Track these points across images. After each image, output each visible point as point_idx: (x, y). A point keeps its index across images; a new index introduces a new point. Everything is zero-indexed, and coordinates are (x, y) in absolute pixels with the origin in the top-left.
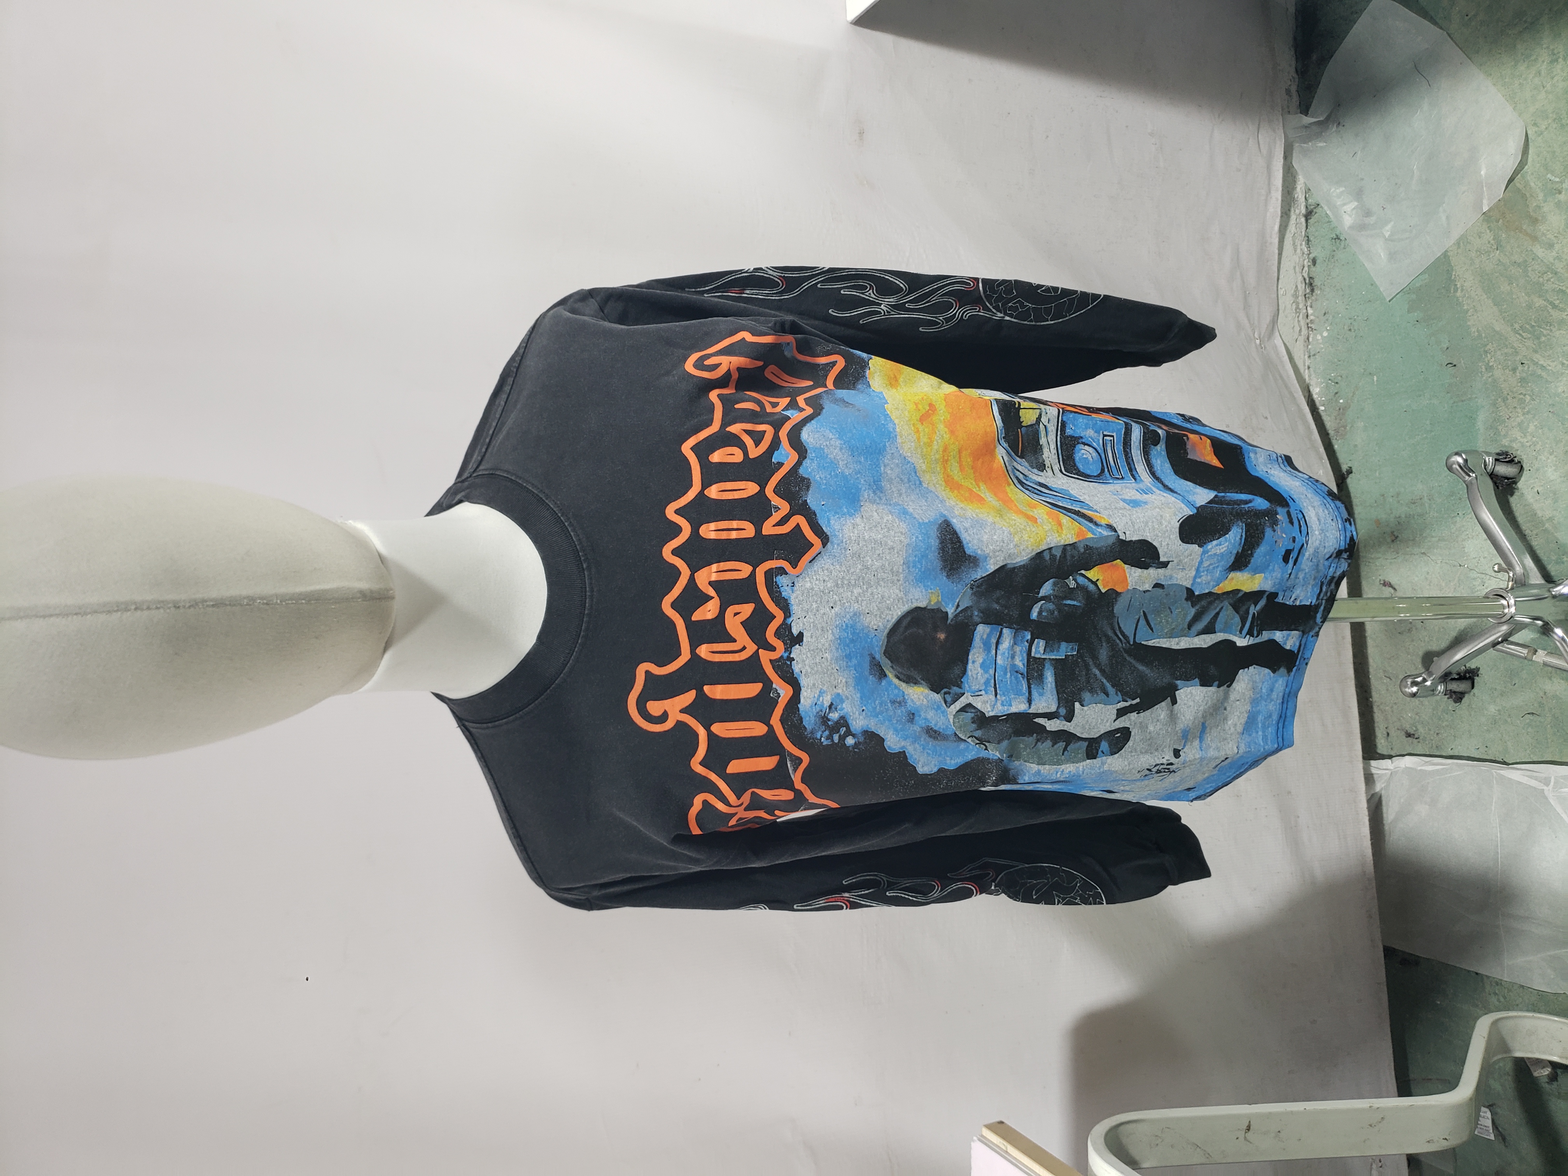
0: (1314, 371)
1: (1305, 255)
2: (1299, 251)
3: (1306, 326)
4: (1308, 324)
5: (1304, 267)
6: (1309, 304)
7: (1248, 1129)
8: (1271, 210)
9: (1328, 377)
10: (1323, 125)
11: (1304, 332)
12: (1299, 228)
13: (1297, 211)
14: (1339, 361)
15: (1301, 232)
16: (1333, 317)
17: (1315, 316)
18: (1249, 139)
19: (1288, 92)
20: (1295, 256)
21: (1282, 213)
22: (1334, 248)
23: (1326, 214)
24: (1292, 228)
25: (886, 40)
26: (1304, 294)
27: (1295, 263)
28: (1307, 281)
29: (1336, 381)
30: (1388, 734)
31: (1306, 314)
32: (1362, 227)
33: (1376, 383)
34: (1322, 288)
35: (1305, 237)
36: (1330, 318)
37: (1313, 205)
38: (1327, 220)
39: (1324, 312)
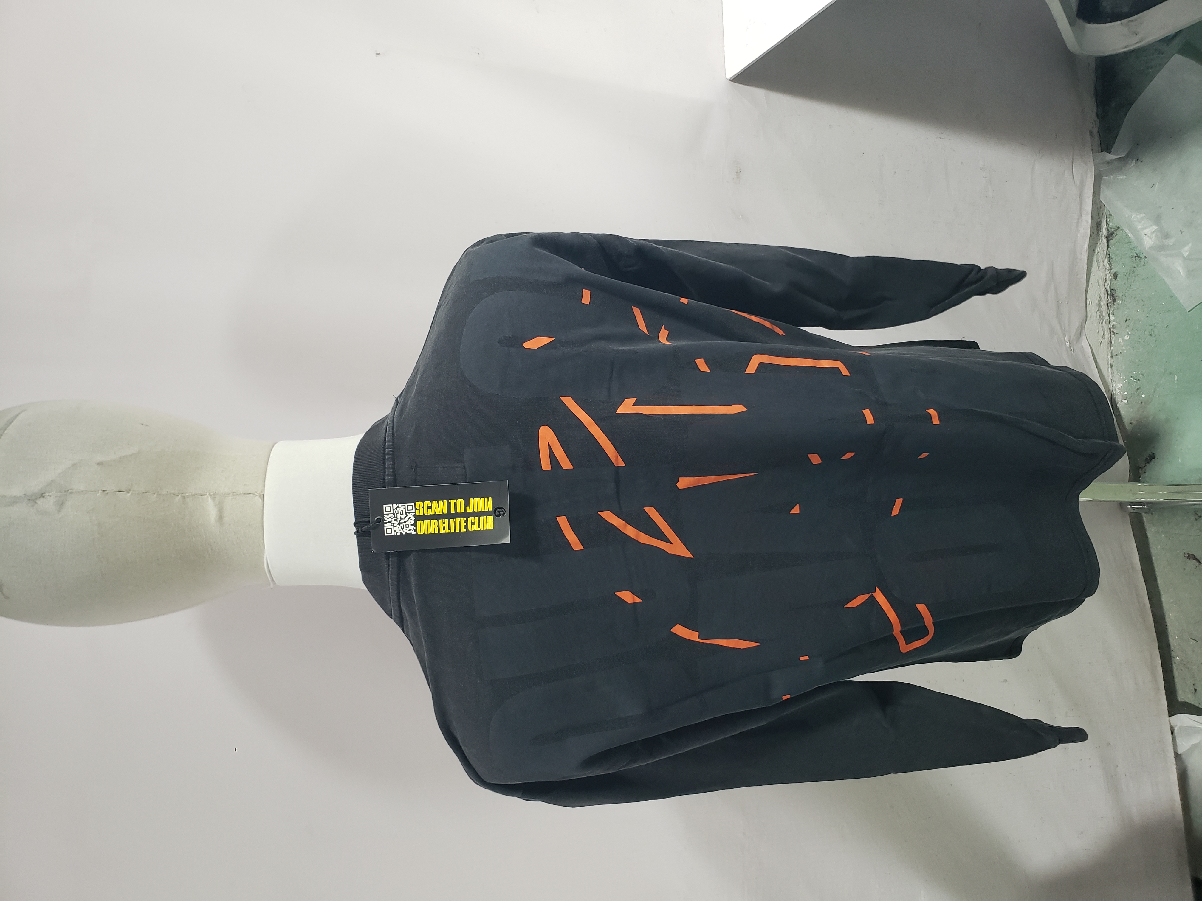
0: (1117, 370)
2: (1101, 267)
3: (1109, 330)
4: (1110, 329)
5: (1106, 280)
6: (1111, 312)
10: (1125, 161)
11: (1107, 335)
12: (1102, 248)
14: (1141, 361)
16: (1134, 323)
19: (1090, 133)
20: (1098, 271)
22: (1134, 265)
23: (1127, 235)
25: (759, 93)
26: (1106, 303)
27: (1099, 278)
28: (1109, 293)
30: (1195, 690)
31: (1109, 320)
32: (1162, 248)
33: (1176, 382)
34: (1123, 299)
35: (1106, 255)
36: (1131, 324)
37: (1114, 228)
38: (1127, 240)
39: (1125, 319)
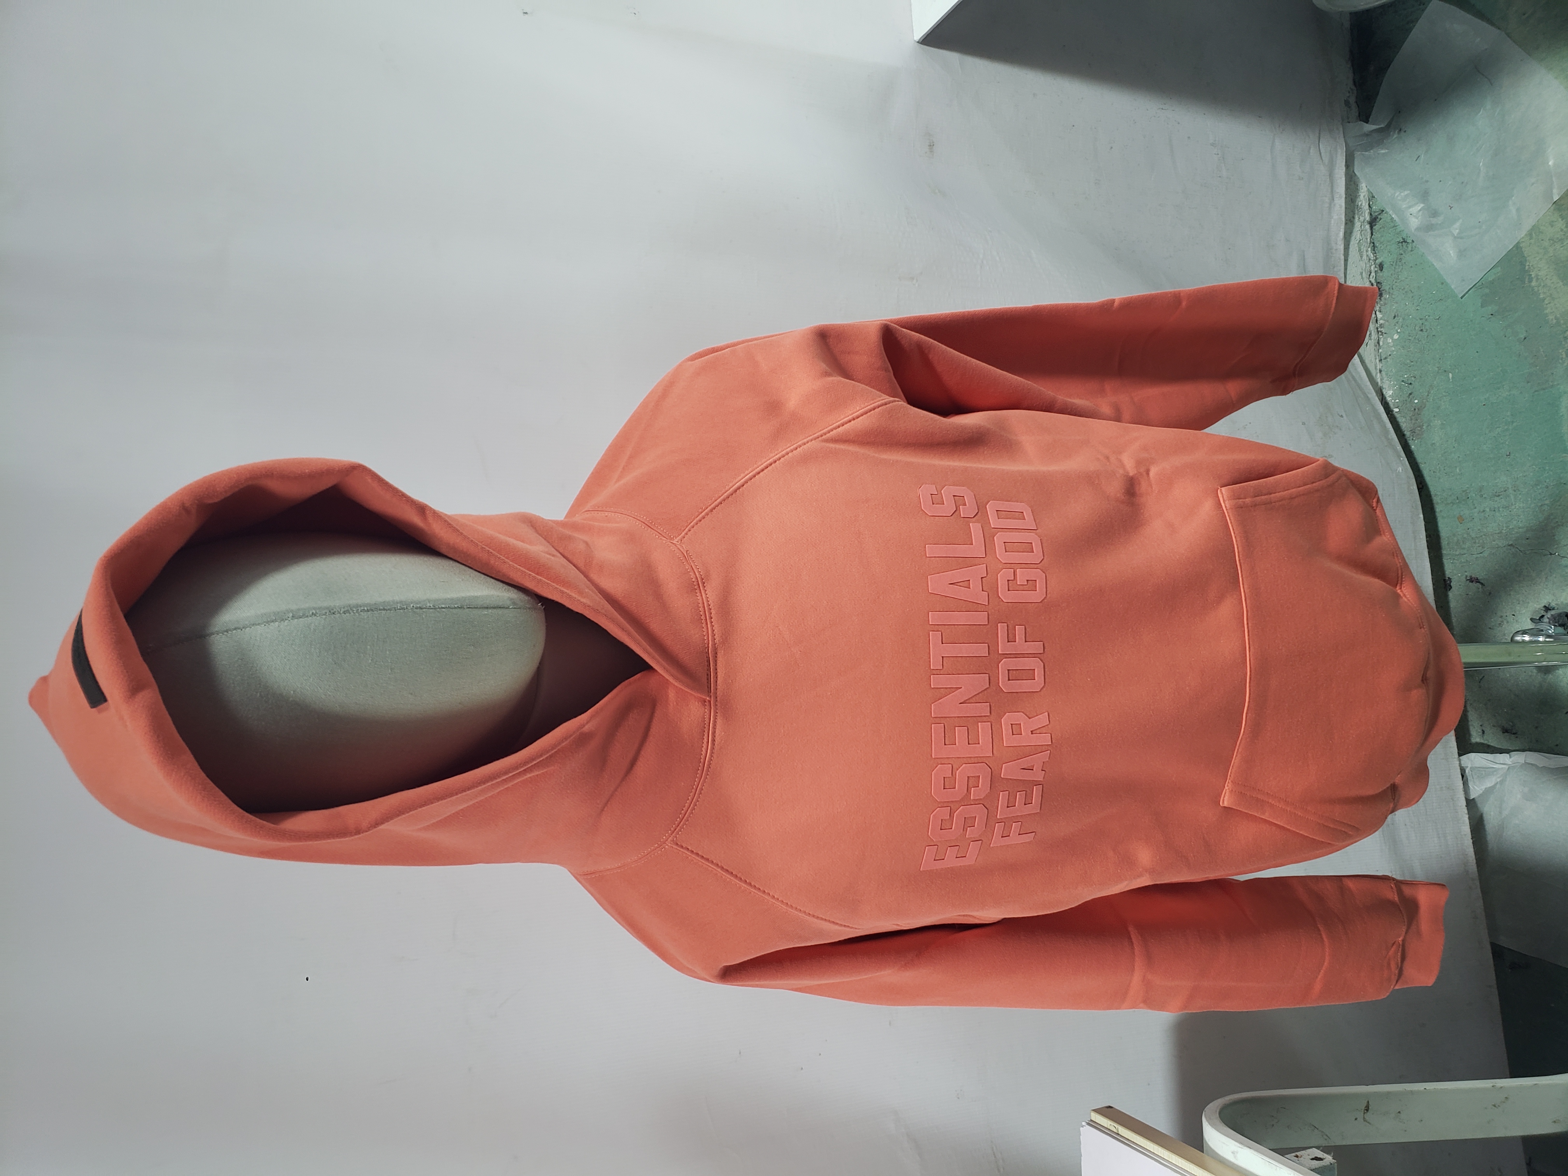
0: (1387, 374)
1: (1371, 261)
2: (1365, 257)
3: (1376, 331)
4: (1377, 328)
5: (1371, 273)
7: (1367, 1109)
8: (1335, 217)
9: (1402, 379)
10: (1385, 131)
11: (1374, 335)
12: (1365, 235)
13: (1362, 219)
14: (1412, 362)
15: (1367, 239)
16: (1404, 319)
17: (1384, 320)
18: (1310, 148)
19: (1347, 103)
20: (1361, 262)
21: (1346, 220)
22: (1401, 252)
23: (1392, 218)
24: (1357, 235)
25: (953, 57)
27: (1362, 269)
29: (1409, 382)
30: (1484, 733)
31: (1376, 318)
32: (1429, 228)
33: (1451, 380)
34: (1391, 292)
35: (1370, 244)
36: (1400, 320)
37: (1377, 212)
38: (1392, 225)
39: (1394, 315)
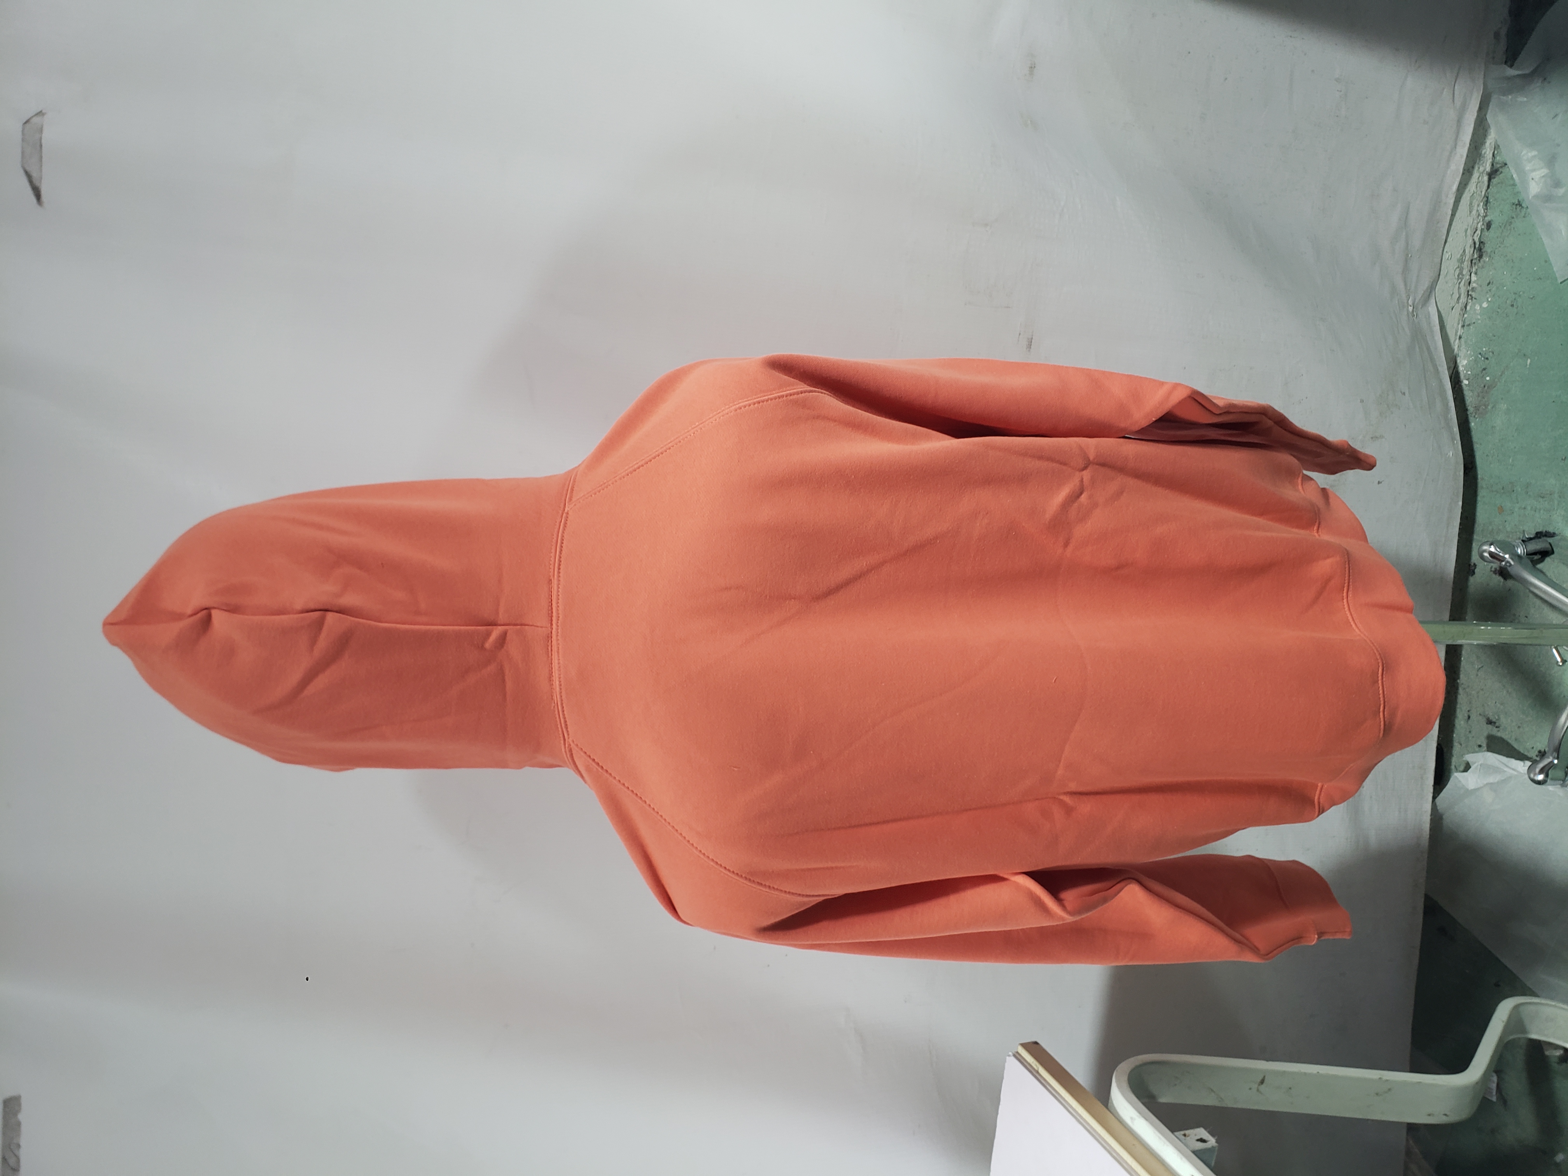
1: (1480, 217)
7: (1262, 1082)
8: (1453, 167)
9: (1480, 351)
13: (1482, 169)
15: (1481, 192)
17: (1477, 284)
18: (1444, 89)
21: (1464, 170)
24: (1472, 187)
29: (1486, 356)
